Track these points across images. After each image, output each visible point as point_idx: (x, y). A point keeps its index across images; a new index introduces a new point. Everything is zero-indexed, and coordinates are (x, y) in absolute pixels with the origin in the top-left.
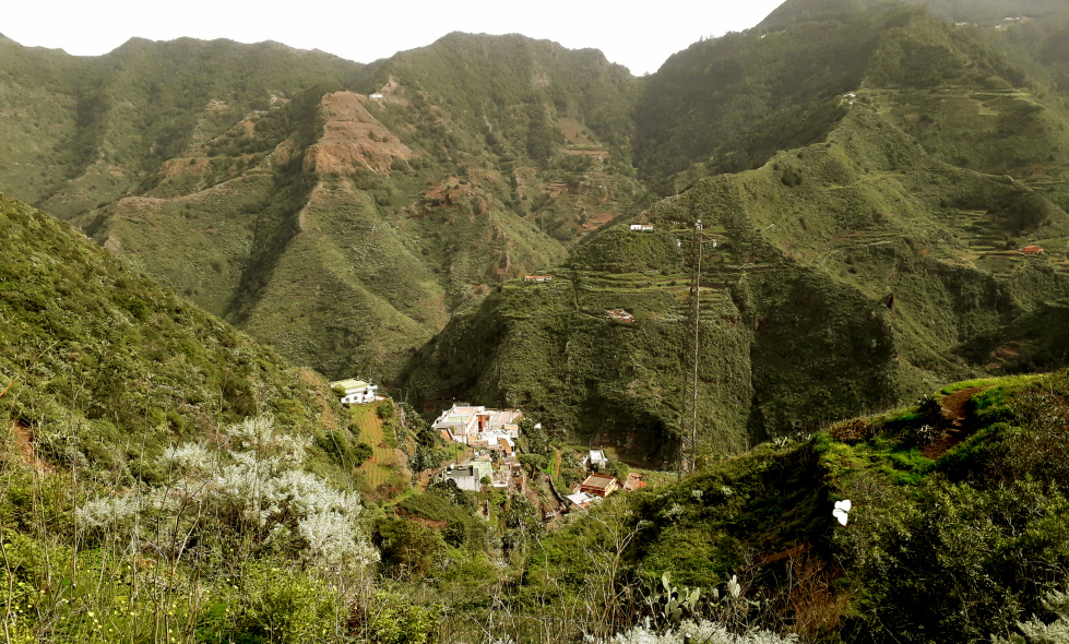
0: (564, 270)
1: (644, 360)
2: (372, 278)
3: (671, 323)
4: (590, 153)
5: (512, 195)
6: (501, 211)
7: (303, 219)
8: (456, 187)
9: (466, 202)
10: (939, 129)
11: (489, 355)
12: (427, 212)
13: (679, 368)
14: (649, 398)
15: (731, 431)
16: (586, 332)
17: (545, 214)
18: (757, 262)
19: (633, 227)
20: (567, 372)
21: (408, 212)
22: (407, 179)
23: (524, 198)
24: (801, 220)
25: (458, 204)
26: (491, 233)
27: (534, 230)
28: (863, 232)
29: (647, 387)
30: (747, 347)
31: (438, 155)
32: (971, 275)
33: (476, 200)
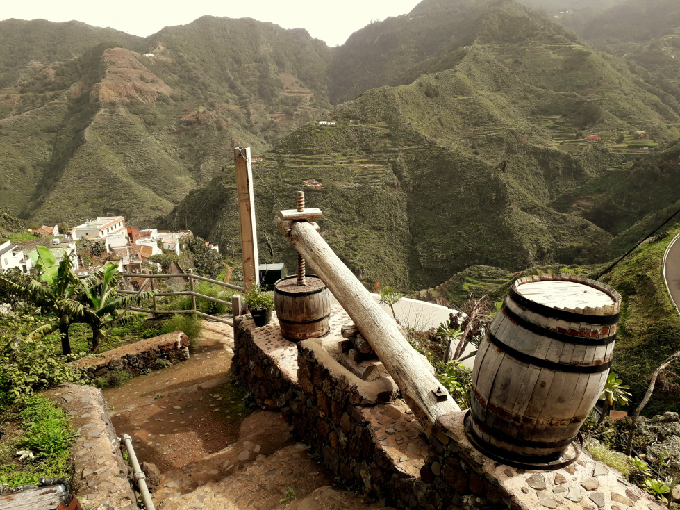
0: (272, 154)
1: (331, 216)
2: (140, 174)
3: (350, 189)
4: (301, 95)
5: (247, 121)
6: (238, 129)
7: (87, 133)
8: (204, 112)
9: (211, 122)
10: (526, 68)
11: (215, 217)
12: (184, 130)
13: (357, 221)
14: (335, 243)
15: (396, 265)
16: (288, 197)
17: (270, 133)
18: (410, 145)
19: (321, 123)
20: (274, 227)
21: (169, 129)
22: (169, 108)
23: (256, 123)
24: (439, 120)
25: (204, 124)
26: (229, 142)
27: (262, 143)
28: (482, 128)
29: (334, 235)
30: (405, 205)
31: (194, 95)
32: (555, 155)
33: (219, 121)
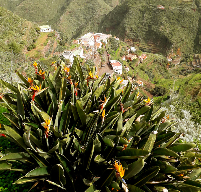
1: (166, 20)
3: (176, 10)
14: (165, 31)
16: (150, 11)
20: (143, 23)
29: (165, 28)
